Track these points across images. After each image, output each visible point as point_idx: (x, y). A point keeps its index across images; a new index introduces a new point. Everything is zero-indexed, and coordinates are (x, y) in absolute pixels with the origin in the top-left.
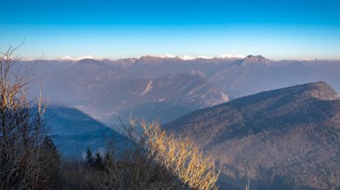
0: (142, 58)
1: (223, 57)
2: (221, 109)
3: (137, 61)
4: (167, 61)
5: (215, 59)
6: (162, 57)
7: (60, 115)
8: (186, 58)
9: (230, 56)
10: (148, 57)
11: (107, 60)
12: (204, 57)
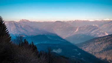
0: (75, 21)
1: (106, 20)
2: (107, 37)
3: (74, 21)
4: (84, 22)
5: (102, 21)
6: (82, 20)
7: (49, 38)
8: (91, 20)
9: (108, 20)
10: (78, 20)
11: (64, 21)
12: (98, 20)
